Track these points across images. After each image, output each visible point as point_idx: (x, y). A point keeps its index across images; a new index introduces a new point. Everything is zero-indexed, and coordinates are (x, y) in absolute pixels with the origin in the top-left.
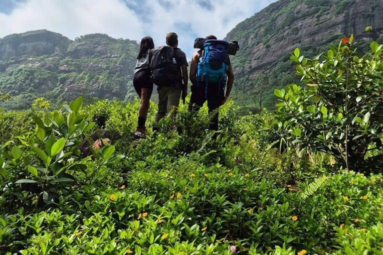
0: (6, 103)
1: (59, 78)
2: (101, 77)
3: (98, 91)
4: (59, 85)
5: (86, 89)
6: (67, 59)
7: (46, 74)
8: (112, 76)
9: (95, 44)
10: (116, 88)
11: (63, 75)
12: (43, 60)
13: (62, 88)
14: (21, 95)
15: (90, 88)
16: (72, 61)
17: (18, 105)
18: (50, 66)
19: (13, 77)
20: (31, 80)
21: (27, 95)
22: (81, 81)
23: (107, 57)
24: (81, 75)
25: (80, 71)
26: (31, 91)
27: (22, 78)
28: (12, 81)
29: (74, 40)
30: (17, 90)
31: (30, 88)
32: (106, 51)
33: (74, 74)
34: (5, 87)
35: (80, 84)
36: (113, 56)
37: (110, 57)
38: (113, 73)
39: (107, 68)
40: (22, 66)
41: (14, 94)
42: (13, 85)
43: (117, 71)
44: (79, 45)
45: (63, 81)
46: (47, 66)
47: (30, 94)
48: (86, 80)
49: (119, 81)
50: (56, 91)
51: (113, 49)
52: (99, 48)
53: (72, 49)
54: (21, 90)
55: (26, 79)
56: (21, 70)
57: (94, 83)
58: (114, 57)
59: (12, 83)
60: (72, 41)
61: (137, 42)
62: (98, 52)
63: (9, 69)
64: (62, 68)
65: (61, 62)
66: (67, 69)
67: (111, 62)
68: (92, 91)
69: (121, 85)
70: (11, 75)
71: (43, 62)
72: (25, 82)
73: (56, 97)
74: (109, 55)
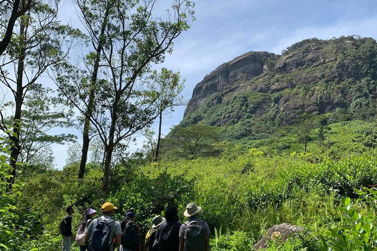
0: (228, 133)
1: (273, 98)
2: (317, 88)
3: (317, 105)
4: (274, 106)
5: (304, 105)
6: (277, 76)
7: (259, 97)
8: (331, 85)
9: (304, 53)
10: (337, 97)
11: (276, 95)
12: (253, 83)
13: (277, 108)
14: (240, 123)
15: (307, 102)
16: (283, 77)
17: (239, 133)
18: (261, 88)
19: (230, 107)
20: (247, 106)
21: (245, 122)
22: (296, 96)
23: (321, 64)
24: (295, 90)
25: (293, 86)
26: (248, 117)
27: (237, 105)
28: (230, 111)
29: (281, 54)
30: (236, 118)
31: (247, 114)
32: (318, 57)
33: (287, 90)
34: (225, 117)
35: (295, 101)
36: (327, 60)
37: (324, 63)
38: (330, 81)
39: (323, 76)
40: (235, 94)
41: (234, 123)
42: (231, 114)
43: (335, 77)
44: (287, 58)
45: (277, 101)
46: (259, 88)
47: (248, 120)
48: (302, 95)
49: (340, 88)
50: (271, 112)
51: (325, 52)
52: (310, 56)
53: (280, 64)
54: (239, 118)
55: (242, 105)
56: (236, 98)
57: (310, 97)
58: (328, 62)
59: (230, 113)
60: (279, 56)
61: (354, 37)
62: (309, 60)
63: (225, 99)
64: (274, 87)
65: (272, 81)
66: (279, 87)
67: (327, 68)
68: (310, 105)
69: (342, 92)
70: (227, 104)
71: (254, 85)
72: (240, 109)
73: (273, 119)
74: (322, 61)
